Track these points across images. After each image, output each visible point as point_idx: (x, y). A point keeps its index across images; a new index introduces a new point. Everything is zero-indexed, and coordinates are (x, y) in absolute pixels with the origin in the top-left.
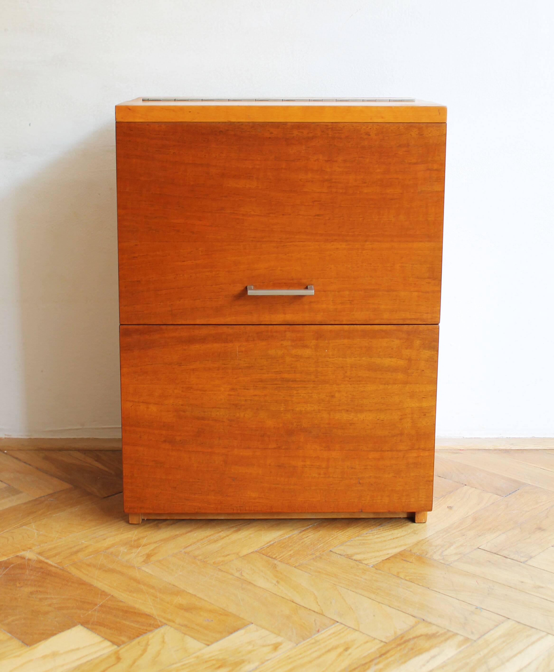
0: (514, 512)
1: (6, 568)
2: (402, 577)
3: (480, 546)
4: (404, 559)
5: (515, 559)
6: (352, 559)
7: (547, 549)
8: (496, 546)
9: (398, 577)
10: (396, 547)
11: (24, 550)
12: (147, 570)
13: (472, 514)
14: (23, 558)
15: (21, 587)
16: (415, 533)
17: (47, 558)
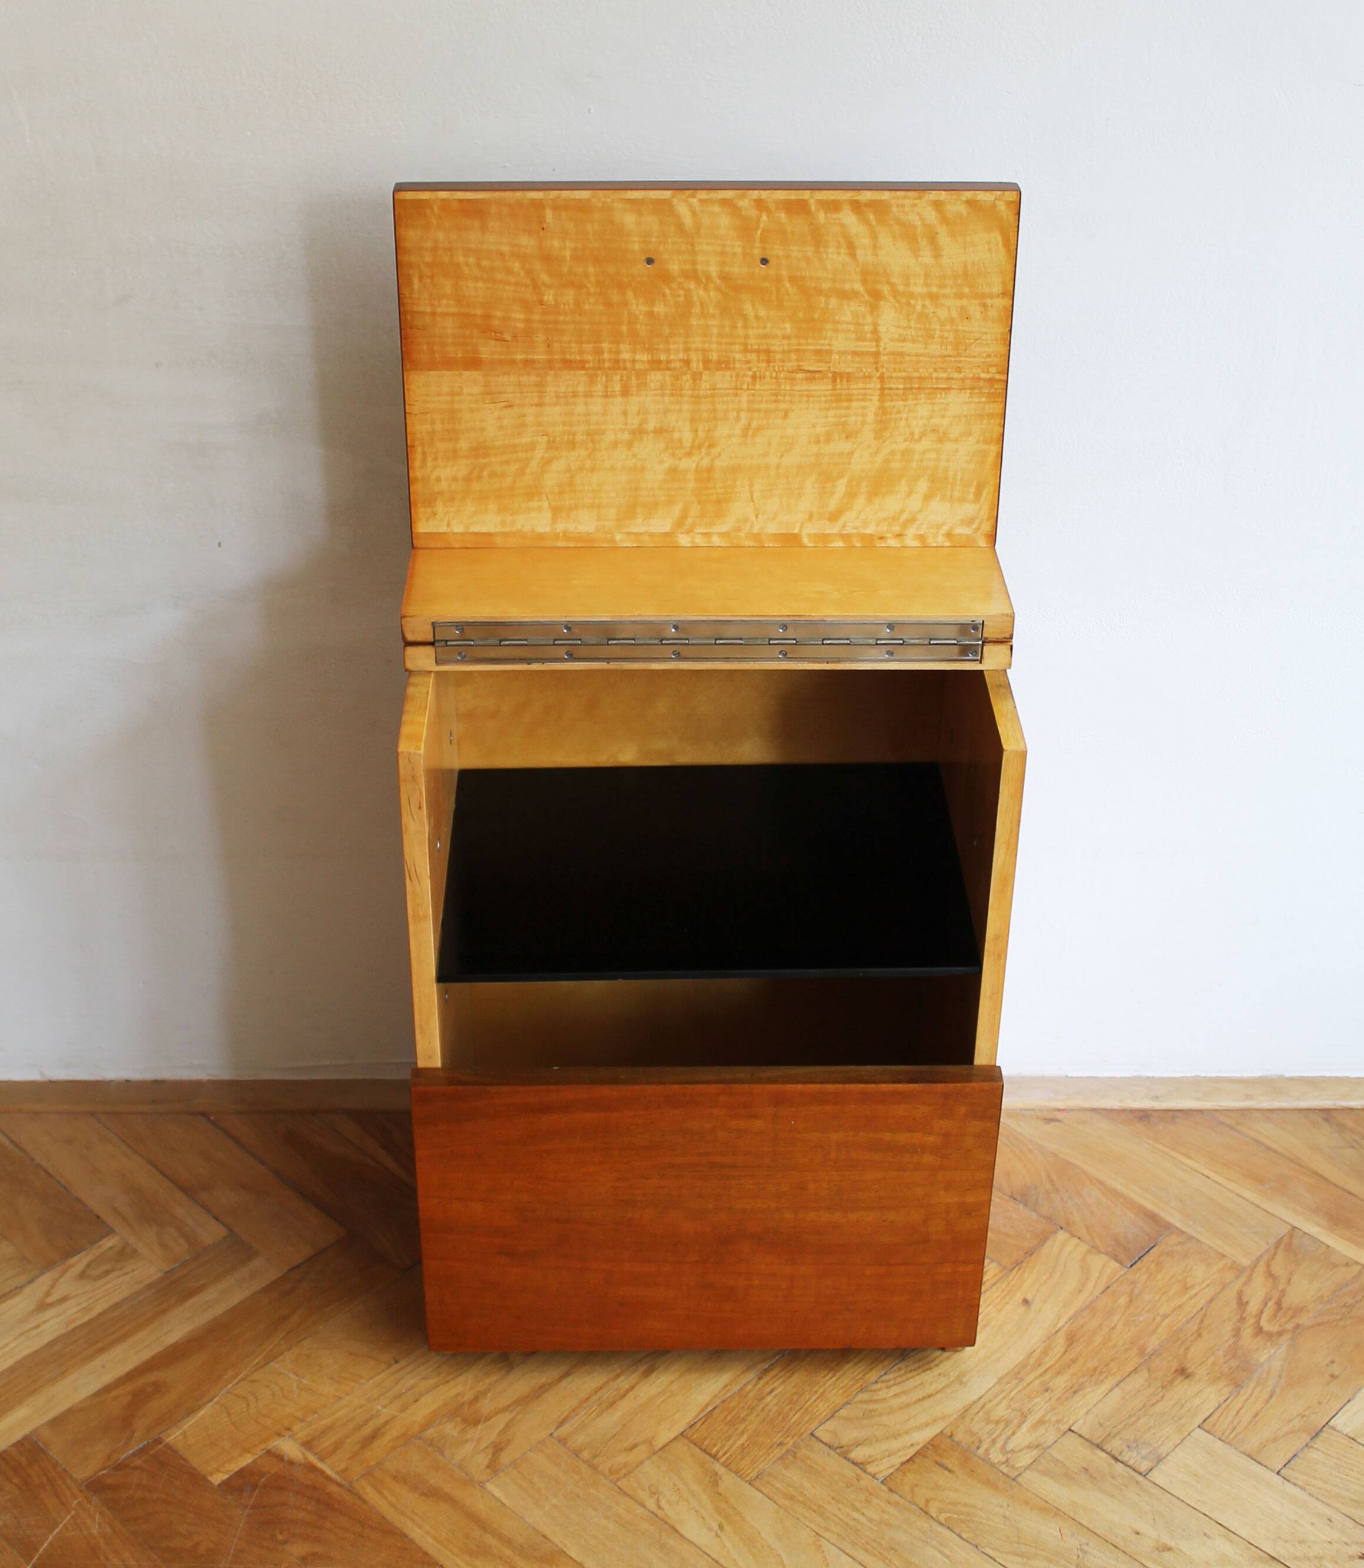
0: (1141, 1319)
1: (255, 1487)
2: (934, 1515)
3: (1072, 1426)
4: (938, 1459)
5: (1131, 1463)
6: (849, 1460)
7: (1189, 1435)
8: (1101, 1425)
9: (926, 1513)
10: (926, 1425)
11: (279, 1435)
12: (497, 1493)
13: (1066, 1323)
14: (279, 1457)
15: (285, 1542)
16: (962, 1383)
17: (322, 1459)
